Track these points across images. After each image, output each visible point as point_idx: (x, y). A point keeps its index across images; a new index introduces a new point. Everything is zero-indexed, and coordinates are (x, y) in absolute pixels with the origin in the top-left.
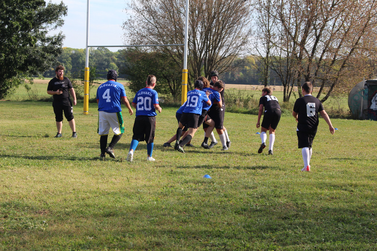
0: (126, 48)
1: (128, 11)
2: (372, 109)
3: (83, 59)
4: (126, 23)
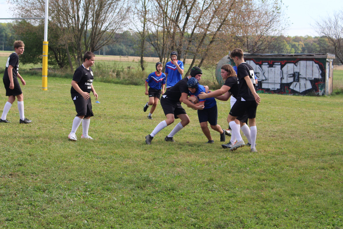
0: (14, 20)
3: (6, 32)
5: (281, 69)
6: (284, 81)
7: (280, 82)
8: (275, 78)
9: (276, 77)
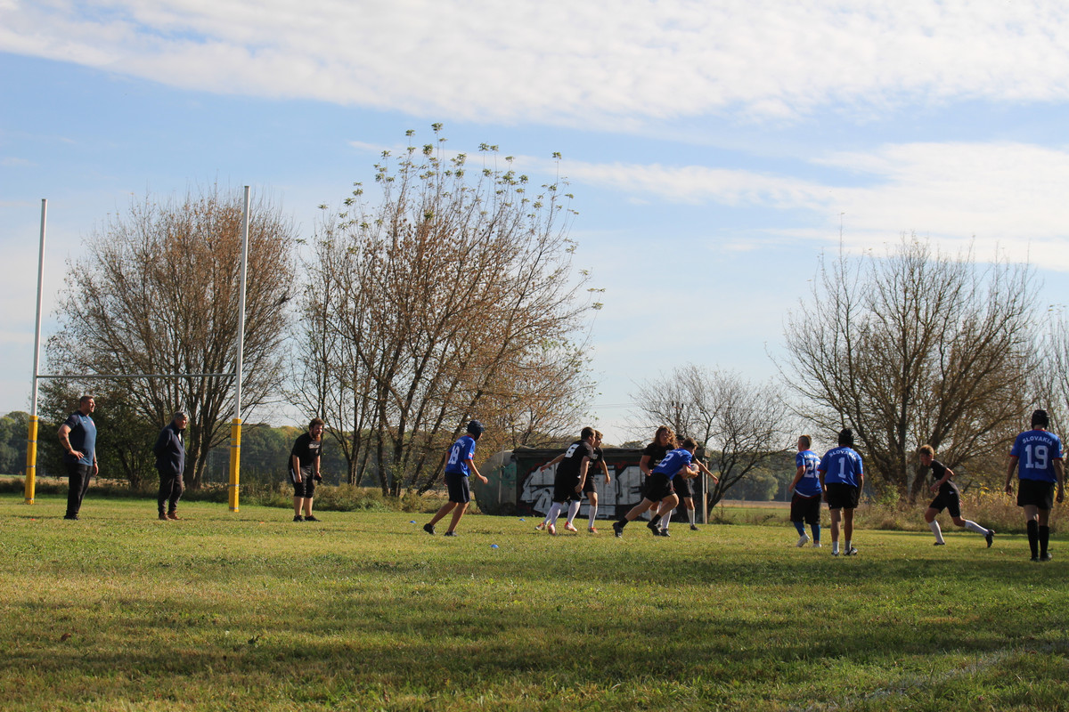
1: (61, 316)
2: (525, 502)
4: (54, 339)
5: (616, 478)
6: (623, 501)
7: (614, 503)
8: (604, 495)
9: (606, 492)
